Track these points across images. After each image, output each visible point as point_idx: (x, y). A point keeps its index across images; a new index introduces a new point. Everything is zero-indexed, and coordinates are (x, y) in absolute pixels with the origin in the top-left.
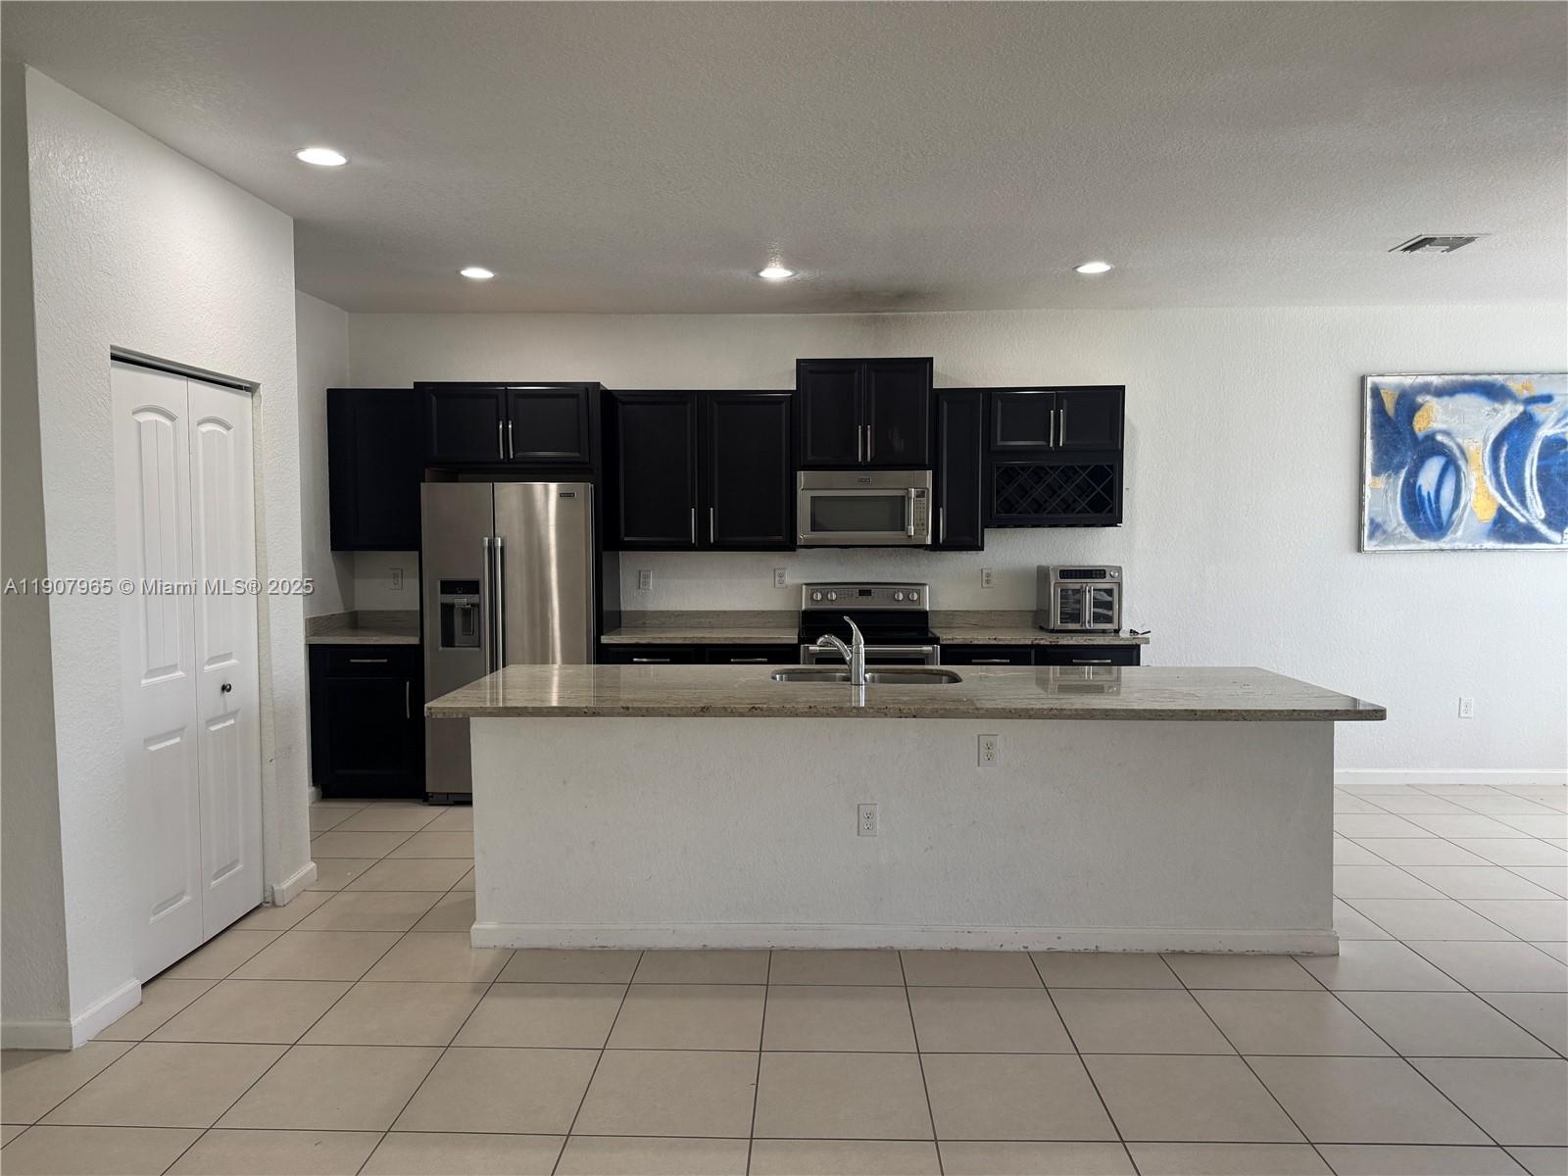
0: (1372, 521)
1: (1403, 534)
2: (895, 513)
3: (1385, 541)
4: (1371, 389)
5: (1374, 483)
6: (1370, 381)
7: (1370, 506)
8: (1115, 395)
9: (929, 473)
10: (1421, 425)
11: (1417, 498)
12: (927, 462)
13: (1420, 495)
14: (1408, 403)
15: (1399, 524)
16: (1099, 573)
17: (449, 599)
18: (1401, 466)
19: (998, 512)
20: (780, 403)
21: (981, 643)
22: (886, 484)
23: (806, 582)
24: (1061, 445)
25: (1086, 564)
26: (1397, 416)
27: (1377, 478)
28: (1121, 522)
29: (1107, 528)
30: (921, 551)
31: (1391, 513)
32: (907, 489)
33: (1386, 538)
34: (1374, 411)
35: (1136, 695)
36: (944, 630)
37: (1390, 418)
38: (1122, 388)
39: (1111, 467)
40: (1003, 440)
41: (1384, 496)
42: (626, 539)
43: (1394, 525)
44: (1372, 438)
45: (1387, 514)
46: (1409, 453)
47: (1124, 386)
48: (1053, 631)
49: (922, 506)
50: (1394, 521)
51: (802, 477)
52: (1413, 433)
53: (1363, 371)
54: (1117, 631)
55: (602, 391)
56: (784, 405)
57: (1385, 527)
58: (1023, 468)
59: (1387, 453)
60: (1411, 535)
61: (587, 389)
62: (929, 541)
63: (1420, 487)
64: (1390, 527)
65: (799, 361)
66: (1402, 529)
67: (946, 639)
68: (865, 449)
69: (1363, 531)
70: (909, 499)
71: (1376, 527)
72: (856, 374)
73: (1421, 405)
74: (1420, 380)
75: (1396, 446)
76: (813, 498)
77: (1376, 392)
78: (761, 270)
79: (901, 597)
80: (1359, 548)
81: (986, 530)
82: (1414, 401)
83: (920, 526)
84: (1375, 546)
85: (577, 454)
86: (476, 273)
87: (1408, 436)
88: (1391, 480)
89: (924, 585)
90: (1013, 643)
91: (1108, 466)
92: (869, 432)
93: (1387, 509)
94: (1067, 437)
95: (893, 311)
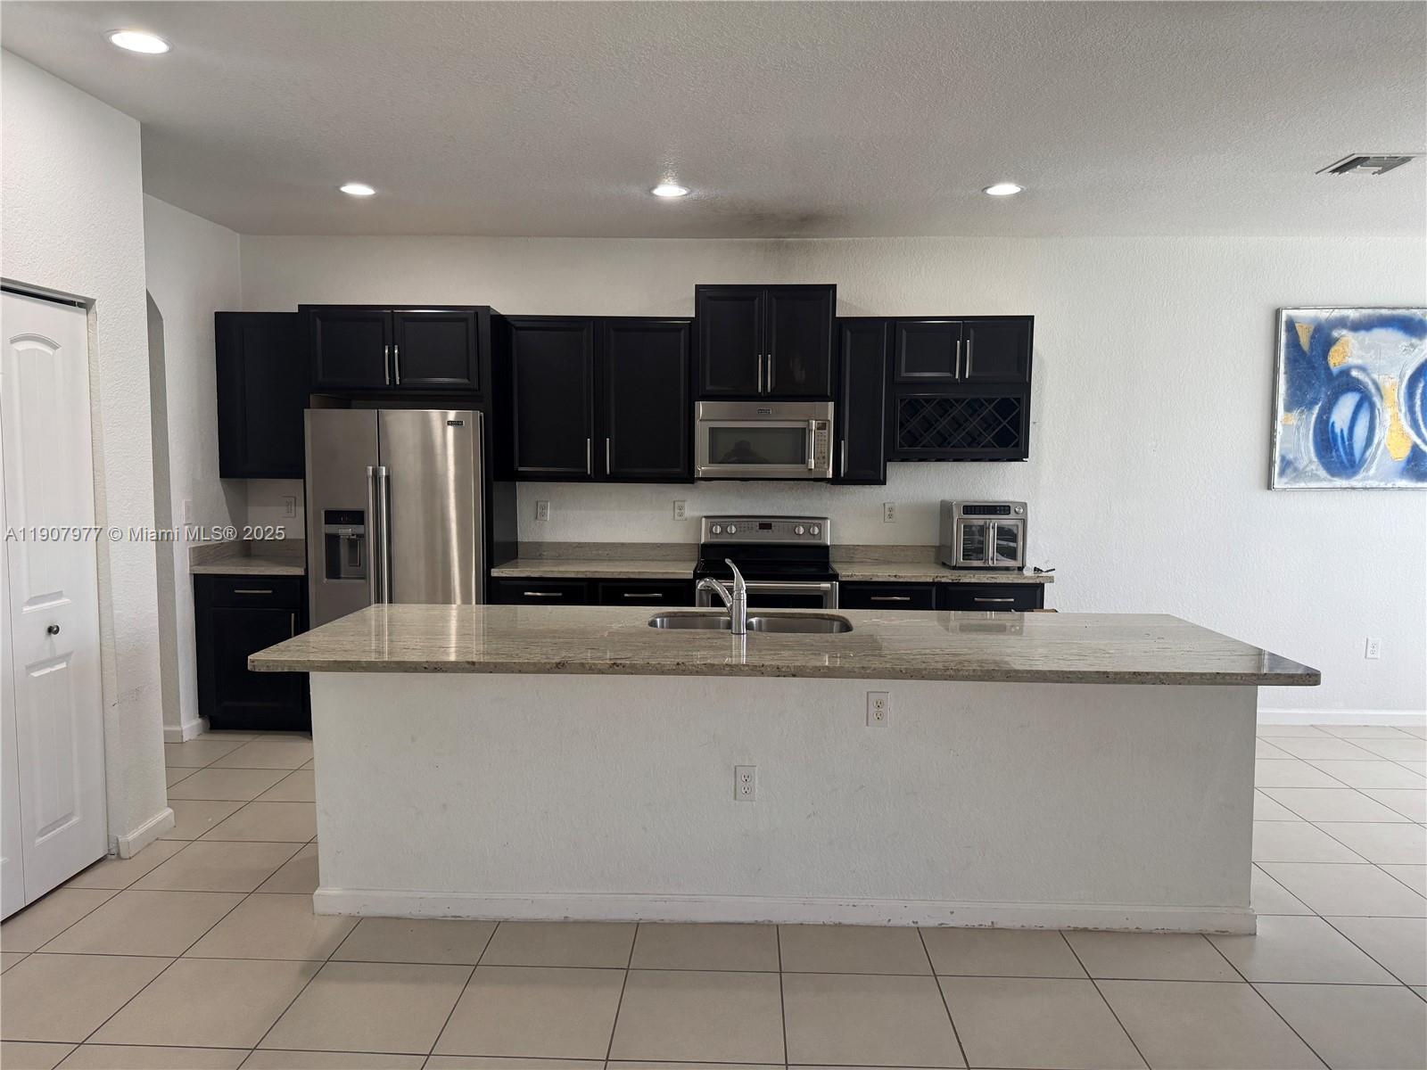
0: (1283, 458)
1: (1315, 472)
2: (796, 445)
3: (1295, 479)
4: (1286, 322)
5: (1286, 419)
6: (1284, 315)
7: (1282, 442)
8: (1023, 326)
9: (831, 405)
10: (1336, 360)
11: (1330, 436)
12: (829, 394)
13: (1333, 431)
14: (1324, 337)
15: (1311, 462)
16: (1004, 509)
17: (333, 529)
18: (1314, 402)
19: (901, 446)
20: (679, 330)
21: (880, 580)
22: (785, 416)
23: (705, 514)
24: (967, 376)
25: (991, 499)
26: (1312, 349)
27: (1289, 415)
28: (1028, 457)
29: (1013, 463)
30: (823, 484)
31: (1303, 450)
32: (808, 421)
33: (1297, 475)
34: (1288, 346)
35: (1040, 650)
36: (845, 566)
37: (1303, 353)
38: (1031, 318)
39: (1018, 400)
40: (906, 371)
41: (1296, 431)
42: (521, 469)
43: (1305, 462)
44: (1285, 373)
45: (1299, 450)
46: (1323, 389)
47: (1033, 317)
48: (955, 568)
49: (823, 438)
50: (1306, 458)
51: (701, 408)
52: (1327, 368)
53: (1278, 303)
54: (1020, 569)
55: (492, 316)
56: (683, 332)
57: (1297, 465)
58: (928, 401)
59: (1300, 388)
60: (1322, 473)
61: (477, 313)
62: (830, 475)
63: (1333, 423)
64: (1301, 465)
65: (697, 287)
66: (1313, 467)
67: (844, 576)
68: (765, 378)
69: (1273, 468)
70: (810, 430)
71: (1287, 464)
72: (756, 302)
73: (1337, 340)
74: (1337, 313)
75: (1310, 382)
76: (712, 430)
77: (1291, 325)
78: (654, 187)
79: (802, 531)
80: (1269, 486)
81: (888, 463)
82: (1329, 335)
83: (821, 459)
84: (1286, 483)
85: (466, 381)
86: (357, 190)
87: (1323, 371)
88: (1304, 416)
89: (826, 518)
90: (913, 580)
91: (1015, 399)
92: (769, 362)
93: (1299, 445)
94: (973, 368)
95: (798, 236)
